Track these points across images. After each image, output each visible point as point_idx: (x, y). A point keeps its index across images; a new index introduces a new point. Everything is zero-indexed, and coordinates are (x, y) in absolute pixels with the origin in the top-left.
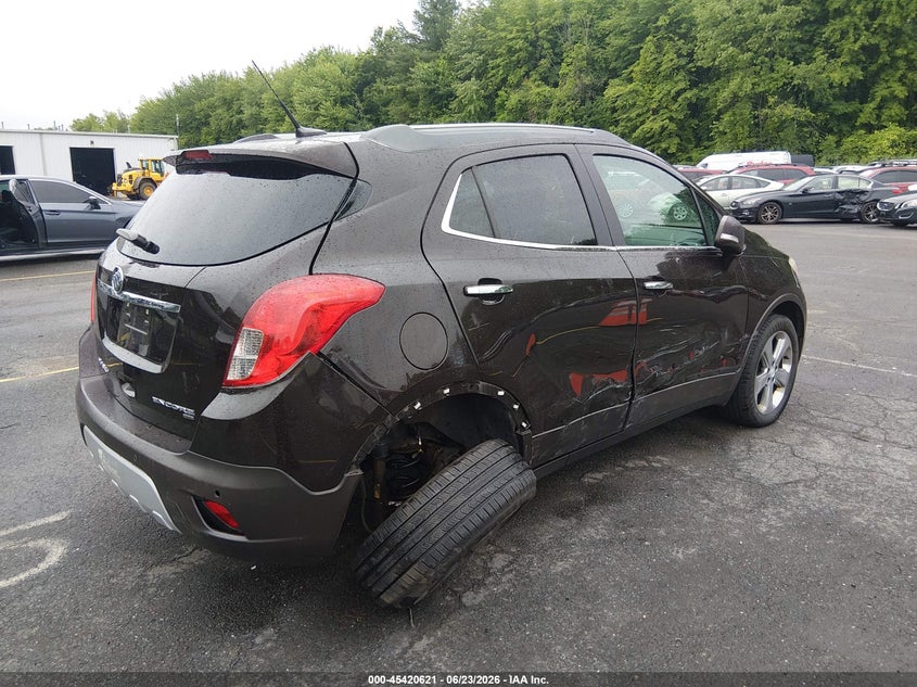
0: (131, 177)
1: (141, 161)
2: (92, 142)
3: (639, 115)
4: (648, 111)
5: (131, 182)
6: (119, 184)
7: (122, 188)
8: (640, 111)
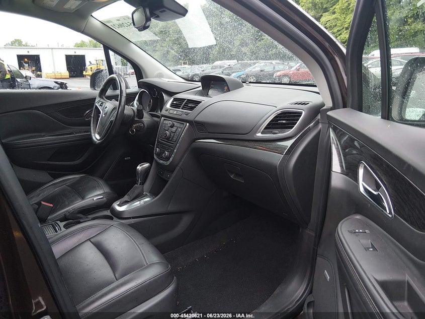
0: (91, 68)
1: (96, 61)
2: (75, 52)
3: (338, 31)
4: (343, 28)
5: (91, 71)
6: (86, 72)
7: (87, 73)
8: (339, 28)
